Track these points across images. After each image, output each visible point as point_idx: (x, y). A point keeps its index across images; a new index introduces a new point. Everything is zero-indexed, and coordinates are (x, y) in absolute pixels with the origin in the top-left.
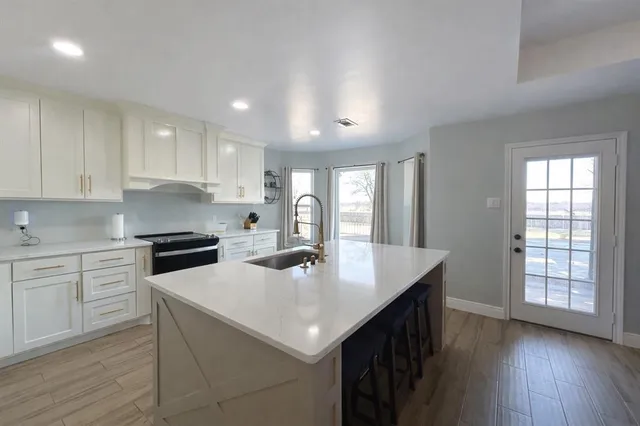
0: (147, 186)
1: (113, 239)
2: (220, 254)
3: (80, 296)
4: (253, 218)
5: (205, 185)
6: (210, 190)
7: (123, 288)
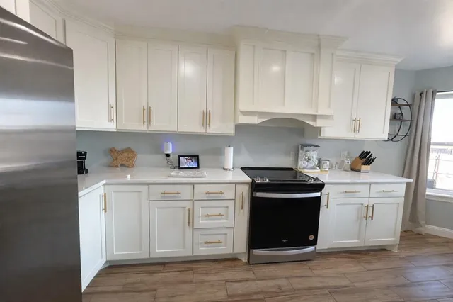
0: (255, 120)
1: (224, 169)
2: (323, 202)
3: (191, 222)
4: (366, 158)
5: (315, 117)
6: (319, 123)
7: (222, 222)
